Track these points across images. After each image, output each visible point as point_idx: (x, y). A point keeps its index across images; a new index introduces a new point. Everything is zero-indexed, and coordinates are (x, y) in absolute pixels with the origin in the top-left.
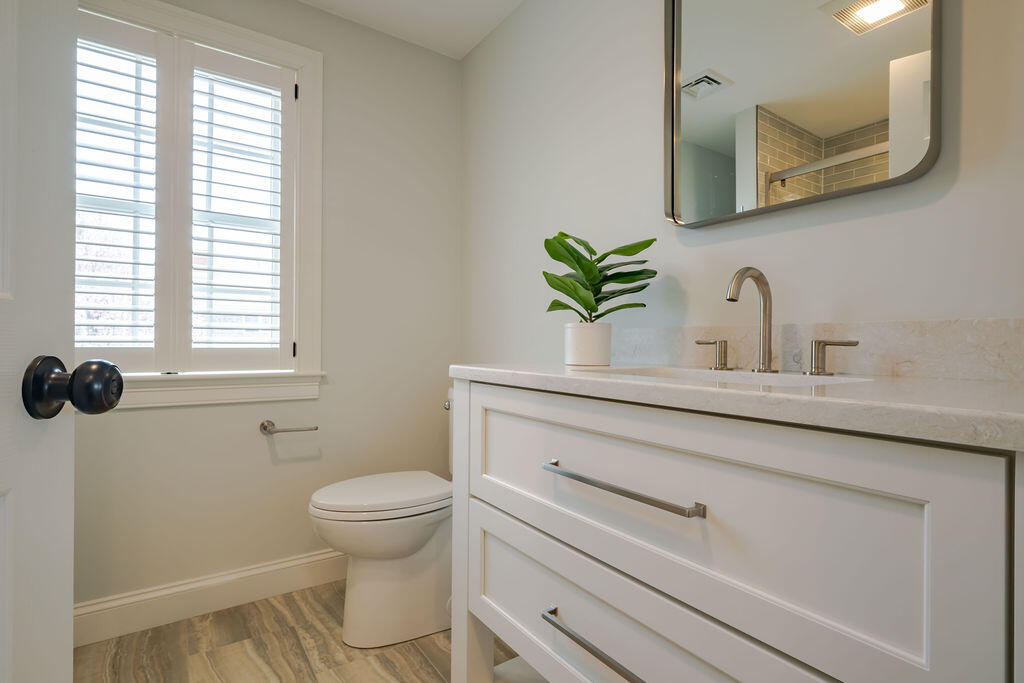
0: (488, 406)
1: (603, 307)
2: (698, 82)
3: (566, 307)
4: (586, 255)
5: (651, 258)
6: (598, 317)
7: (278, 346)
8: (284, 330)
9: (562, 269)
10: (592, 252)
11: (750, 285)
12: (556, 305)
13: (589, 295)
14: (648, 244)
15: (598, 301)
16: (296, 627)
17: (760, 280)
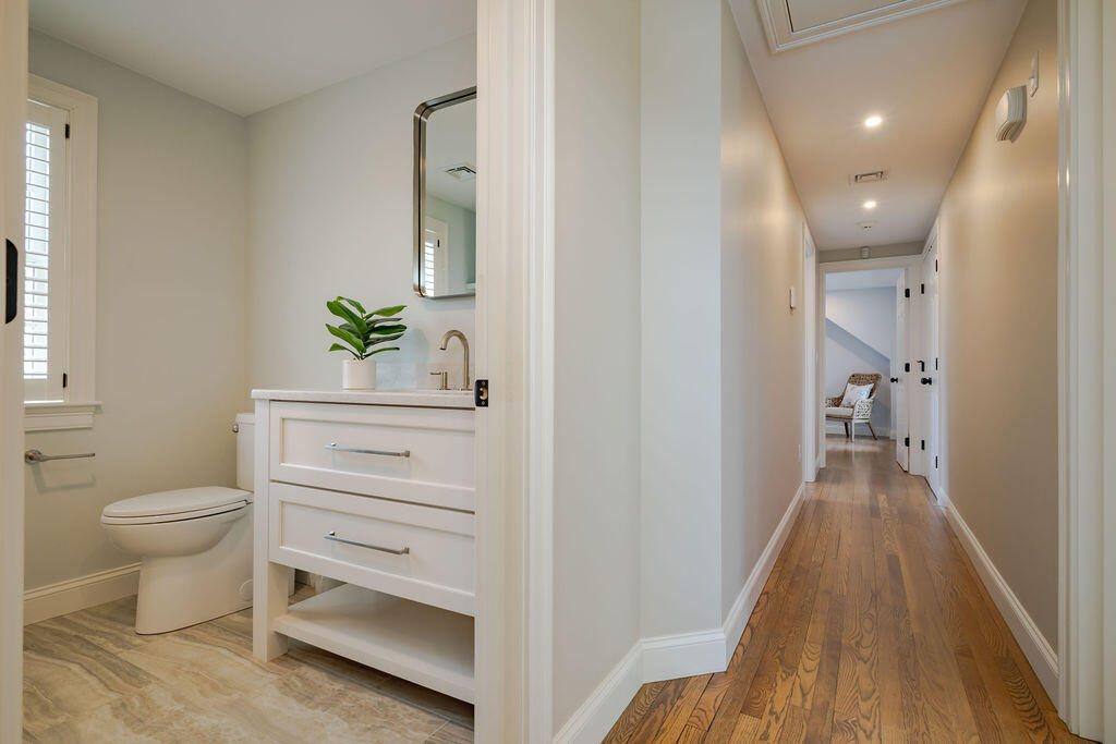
0: (284, 416)
1: (370, 349)
2: (459, 169)
3: (344, 348)
4: (358, 314)
5: (404, 317)
6: (366, 356)
7: (46, 377)
8: (51, 361)
9: (339, 321)
10: (362, 311)
11: (455, 340)
12: (336, 347)
13: (361, 342)
14: (400, 309)
15: (367, 345)
16: (81, 635)
17: (461, 336)
